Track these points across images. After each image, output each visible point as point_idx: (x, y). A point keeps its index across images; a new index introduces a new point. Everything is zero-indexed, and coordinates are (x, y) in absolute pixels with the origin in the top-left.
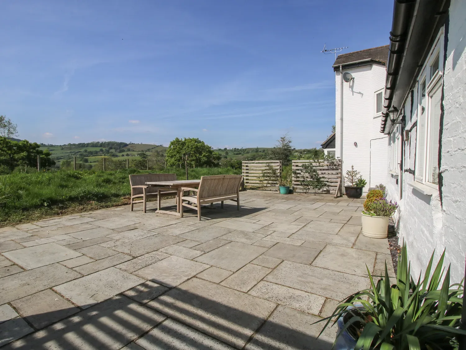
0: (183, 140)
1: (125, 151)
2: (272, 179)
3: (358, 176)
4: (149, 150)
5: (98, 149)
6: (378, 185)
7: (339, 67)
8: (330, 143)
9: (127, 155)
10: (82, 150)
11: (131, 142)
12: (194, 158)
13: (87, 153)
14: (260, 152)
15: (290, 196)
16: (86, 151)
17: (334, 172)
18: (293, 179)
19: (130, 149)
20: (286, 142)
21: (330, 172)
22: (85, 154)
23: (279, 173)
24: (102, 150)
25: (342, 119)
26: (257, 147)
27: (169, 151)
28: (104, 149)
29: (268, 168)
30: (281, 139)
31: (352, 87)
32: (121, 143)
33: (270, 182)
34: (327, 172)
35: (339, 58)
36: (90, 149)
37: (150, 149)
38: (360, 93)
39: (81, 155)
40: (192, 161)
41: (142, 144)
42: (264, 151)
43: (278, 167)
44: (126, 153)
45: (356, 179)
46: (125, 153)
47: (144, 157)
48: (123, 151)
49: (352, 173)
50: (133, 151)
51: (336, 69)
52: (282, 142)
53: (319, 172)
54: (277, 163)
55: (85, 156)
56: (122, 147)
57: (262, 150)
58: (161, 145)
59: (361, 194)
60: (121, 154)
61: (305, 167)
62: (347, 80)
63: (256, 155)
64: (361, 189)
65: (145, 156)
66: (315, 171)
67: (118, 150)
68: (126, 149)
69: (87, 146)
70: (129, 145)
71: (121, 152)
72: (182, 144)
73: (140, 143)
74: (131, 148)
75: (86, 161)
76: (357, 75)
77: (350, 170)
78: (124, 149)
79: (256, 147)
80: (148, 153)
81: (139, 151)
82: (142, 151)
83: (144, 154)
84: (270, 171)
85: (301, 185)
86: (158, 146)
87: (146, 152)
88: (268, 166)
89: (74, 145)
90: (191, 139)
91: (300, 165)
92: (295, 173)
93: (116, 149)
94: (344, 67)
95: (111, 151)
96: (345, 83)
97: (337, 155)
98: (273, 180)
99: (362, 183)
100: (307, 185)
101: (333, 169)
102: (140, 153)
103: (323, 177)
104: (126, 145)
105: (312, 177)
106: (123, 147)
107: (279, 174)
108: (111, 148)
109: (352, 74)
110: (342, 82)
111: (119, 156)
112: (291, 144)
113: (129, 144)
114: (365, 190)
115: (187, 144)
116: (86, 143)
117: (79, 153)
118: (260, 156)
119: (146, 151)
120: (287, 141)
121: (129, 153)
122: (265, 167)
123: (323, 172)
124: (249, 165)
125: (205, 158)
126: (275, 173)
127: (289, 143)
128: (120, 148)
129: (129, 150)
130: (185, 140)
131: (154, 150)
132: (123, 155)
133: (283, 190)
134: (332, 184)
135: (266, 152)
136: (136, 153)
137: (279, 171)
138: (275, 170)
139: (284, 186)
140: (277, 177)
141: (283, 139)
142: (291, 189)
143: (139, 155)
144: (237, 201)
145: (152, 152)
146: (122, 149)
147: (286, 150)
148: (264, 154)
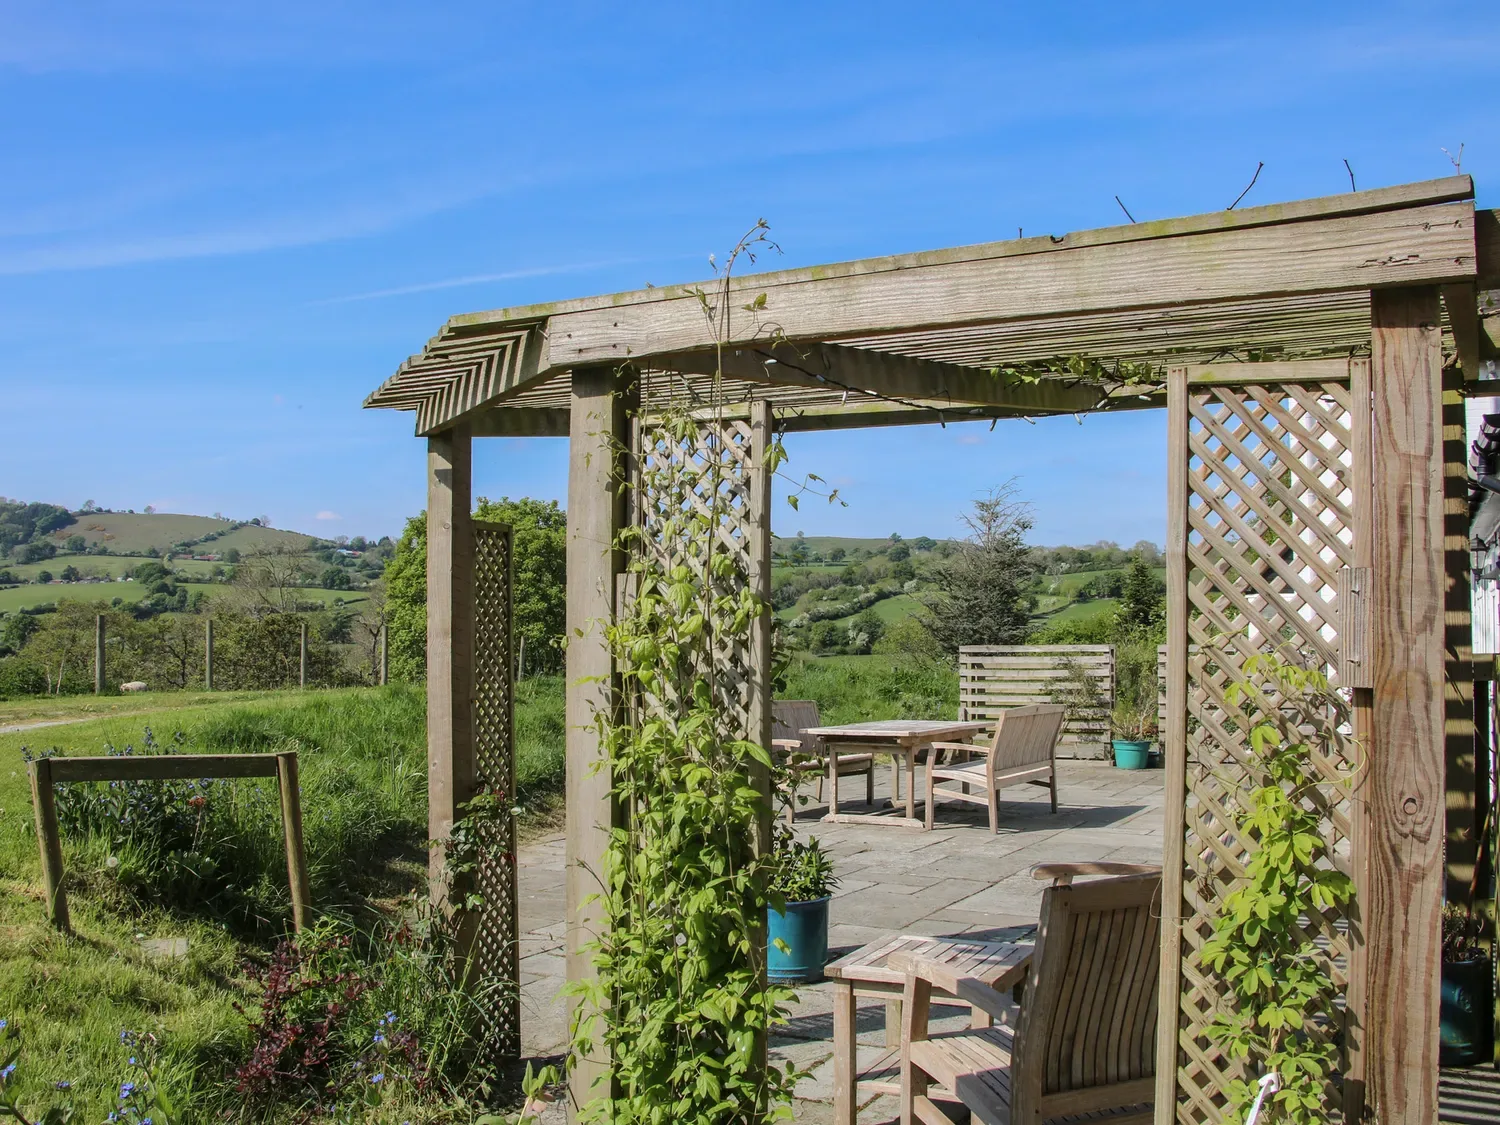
1: (60, 551)
2: (1084, 713)
4: (187, 548)
9: (71, 575)
11: (89, 503)
14: (818, 560)
15: (1150, 772)
18: (1162, 712)
19: (83, 540)
20: (1005, 528)
23: (1109, 693)
26: (800, 534)
27: (400, 571)
29: (1065, 673)
30: (978, 512)
32: (37, 510)
33: (1076, 726)
37: (196, 543)
41: (150, 517)
42: (838, 555)
43: (1106, 672)
44: (65, 567)
46: (55, 566)
47: (163, 588)
48: (50, 553)
50: (103, 552)
52: (985, 528)
54: (1101, 654)
56: (38, 529)
57: (827, 551)
58: (257, 522)
60: (36, 569)
63: (794, 577)
65: (168, 580)
67: (18, 548)
68: (61, 543)
70: (81, 519)
71: (35, 556)
73: (140, 510)
74: (90, 539)
78: (51, 539)
79: (795, 535)
80: (184, 566)
81: (132, 555)
82: (154, 553)
83: (166, 572)
84: (1076, 685)
86: (242, 525)
87: (175, 561)
88: (1066, 666)
90: (516, 507)
93: (8, 544)
98: (1086, 720)
102: (139, 562)
104: (64, 519)
106: (45, 531)
107: (1107, 697)
111: (25, 581)
112: (1029, 540)
113: (83, 513)
118: (819, 584)
119: (174, 555)
120: (1011, 520)
121: (78, 562)
122: (1055, 669)
124: (986, 660)
126: (1092, 693)
127: (1019, 529)
128: (29, 535)
129: (79, 548)
131: (214, 550)
132: (46, 578)
133: (1126, 754)
135: (849, 559)
136: (116, 566)
137: (1107, 684)
138: (1092, 682)
139: (1130, 738)
140: (1102, 705)
141: (989, 511)
142: (1154, 748)
143: (137, 573)
144: (1051, 785)
145: (206, 558)
146: (39, 540)
147: (1005, 565)
148: (838, 571)
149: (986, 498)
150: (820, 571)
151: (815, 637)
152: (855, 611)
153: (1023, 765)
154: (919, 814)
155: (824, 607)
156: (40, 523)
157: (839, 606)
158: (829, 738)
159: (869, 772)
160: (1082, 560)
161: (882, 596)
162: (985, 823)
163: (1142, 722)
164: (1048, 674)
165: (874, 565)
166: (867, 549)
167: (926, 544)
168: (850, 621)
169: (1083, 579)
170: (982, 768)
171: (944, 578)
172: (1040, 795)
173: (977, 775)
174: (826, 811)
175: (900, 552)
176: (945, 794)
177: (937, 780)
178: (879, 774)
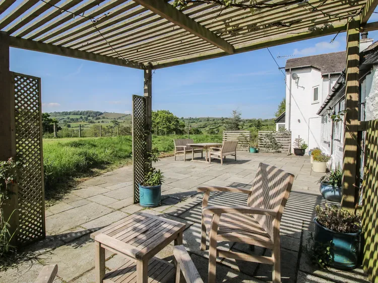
0: (156, 112)
2: (244, 143)
3: (302, 142)
4: (120, 118)
5: (78, 117)
6: (315, 147)
7: (289, 69)
8: (281, 118)
9: (103, 122)
10: (66, 117)
12: (165, 126)
13: (69, 120)
15: (256, 154)
16: (68, 118)
17: (287, 139)
18: (259, 143)
20: (237, 115)
21: (284, 139)
22: (67, 120)
24: (81, 118)
25: (290, 104)
28: (83, 117)
29: (241, 136)
31: (297, 83)
32: (97, 112)
33: (242, 145)
34: (281, 139)
35: (288, 61)
36: (71, 117)
38: (302, 87)
39: (65, 121)
40: (164, 128)
41: (114, 113)
42: (214, 120)
43: (249, 135)
45: (301, 143)
46: (100, 121)
48: (100, 118)
49: (299, 140)
50: (107, 118)
51: (287, 70)
52: (234, 115)
53: (276, 139)
54: (248, 132)
55: (68, 122)
56: (98, 115)
57: (212, 119)
59: (304, 153)
60: (97, 121)
61: (267, 136)
62: (294, 78)
64: (304, 150)
65: (117, 123)
66: (274, 138)
67: (95, 118)
69: (69, 114)
70: (104, 114)
71: (98, 119)
72: (155, 115)
74: (105, 116)
75: (69, 126)
76: (301, 75)
77: (297, 137)
78: (100, 117)
80: (119, 121)
82: (115, 119)
83: (116, 121)
84: (243, 138)
85: (264, 147)
86: (128, 115)
89: (59, 113)
90: (163, 111)
91: (264, 134)
92: (261, 140)
93: (93, 117)
94: (293, 69)
95: (89, 118)
96: (292, 80)
97: (287, 127)
99: (305, 146)
100: (269, 147)
101: (286, 137)
102: (112, 120)
103: (279, 142)
104: (101, 114)
105: (271, 142)
107: (249, 140)
108: (89, 116)
109: (298, 74)
110: (291, 79)
111: (96, 123)
112: (240, 116)
114: (307, 151)
115: (159, 115)
116: (69, 111)
117: (63, 120)
119: (118, 119)
121: (103, 120)
123: (279, 139)
124: (227, 133)
125: (173, 126)
126: (246, 140)
128: (96, 116)
129: (104, 118)
130: (158, 112)
131: (124, 118)
132: (99, 122)
133: (252, 150)
134: (285, 147)
135: (215, 121)
136: (109, 120)
137: (249, 138)
138: (246, 137)
139: (253, 147)
140: (248, 141)
141: (235, 112)
142: (257, 149)
143: (112, 122)
144: (235, 156)
145: (122, 119)
146: (98, 117)
147: (237, 120)
148: (213, 122)
149: (234, 110)
150: (211, 122)
151: (210, 132)
152: (216, 128)
153: (229, 152)
154: (208, 161)
155: (211, 127)
156: (98, 114)
157: (213, 127)
158: (192, 146)
159: (202, 152)
160: (251, 121)
161: (220, 126)
162: (220, 162)
163: (255, 144)
164: (238, 136)
165: (218, 121)
166: (218, 119)
167: (227, 119)
168: (215, 130)
169: (250, 124)
170: (220, 152)
171: (227, 123)
172: (233, 157)
173: (219, 153)
174: (191, 159)
175: (223, 119)
176: (213, 157)
177: (211, 154)
178: (204, 152)
